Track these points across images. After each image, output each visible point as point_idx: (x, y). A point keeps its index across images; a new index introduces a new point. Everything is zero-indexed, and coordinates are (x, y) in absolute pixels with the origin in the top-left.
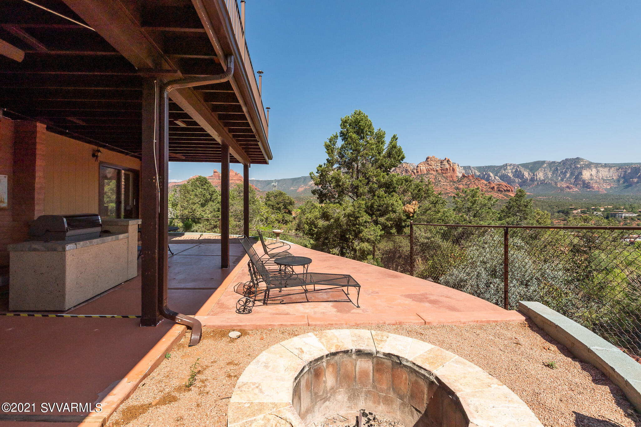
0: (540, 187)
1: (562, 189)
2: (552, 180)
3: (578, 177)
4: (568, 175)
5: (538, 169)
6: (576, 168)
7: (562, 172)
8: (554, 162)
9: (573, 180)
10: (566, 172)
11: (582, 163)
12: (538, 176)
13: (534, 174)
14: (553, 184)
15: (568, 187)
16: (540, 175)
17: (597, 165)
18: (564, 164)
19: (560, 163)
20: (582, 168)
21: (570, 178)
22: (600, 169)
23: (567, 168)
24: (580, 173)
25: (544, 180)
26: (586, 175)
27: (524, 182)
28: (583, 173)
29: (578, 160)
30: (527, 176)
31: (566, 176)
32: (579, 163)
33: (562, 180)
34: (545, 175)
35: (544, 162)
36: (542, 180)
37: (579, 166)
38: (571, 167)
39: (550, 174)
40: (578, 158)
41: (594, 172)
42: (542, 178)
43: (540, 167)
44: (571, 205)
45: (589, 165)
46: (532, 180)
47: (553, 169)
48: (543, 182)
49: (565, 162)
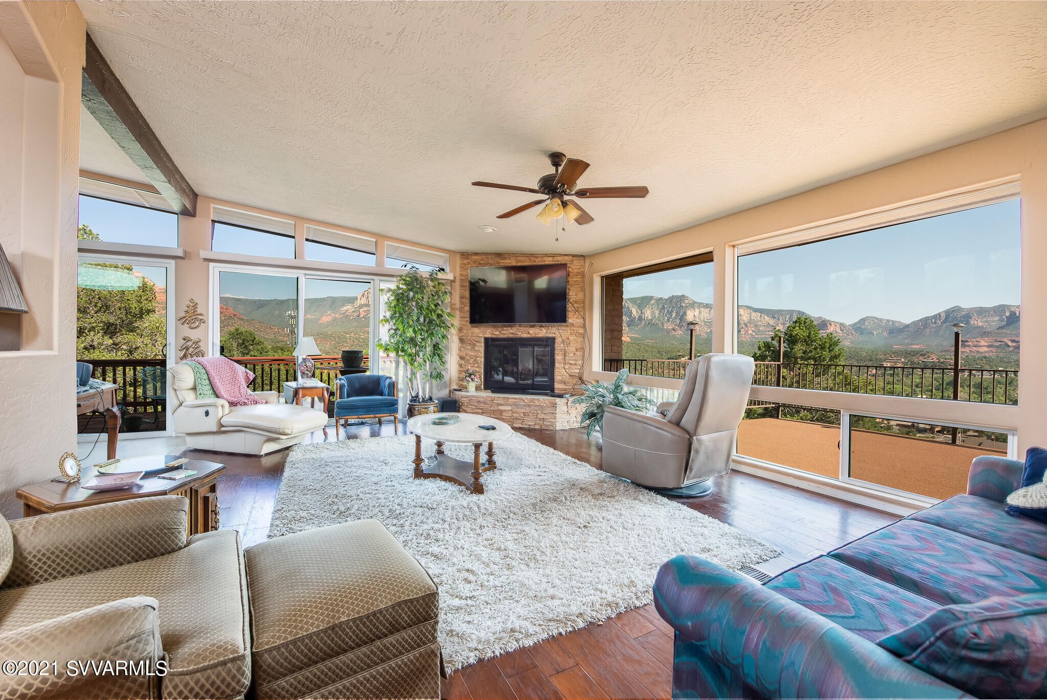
0: (648, 328)
1: (668, 331)
2: (659, 320)
3: (682, 317)
4: (674, 315)
5: (646, 306)
6: (681, 306)
7: (668, 311)
8: (661, 299)
9: (678, 321)
10: (672, 311)
11: (686, 301)
12: (646, 315)
13: (642, 311)
14: (660, 325)
15: (674, 329)
16: (648, 314)
17: (700, 305)
18: (671, 301)
19: (667, 300)
20: (686, 307)
21: (675, 318)
22: (702, 309)
23: (673, 307)
24: (685, 314)
25: (651, 320)
26: (690, 316)
27: (632, 321)
28: (688, 314)
29: (682, 298)
30: (635, 313)
31: (671, 316)
32: (684, 301)
33: (668, 320)
34: (653, 313)
35: (652, 297)
36: (650, 320)
37: (684, 305)
38: (677, 306)
39: (657, 312)
40: (683, 296)
41: (697, 313)
42: (650, 317)
43: (648, 303)
44: (679, 351)
45: (693, 305)
46: (640, 319)
47: (660, 307)
48: (650, 323)
49: (671, 299)
